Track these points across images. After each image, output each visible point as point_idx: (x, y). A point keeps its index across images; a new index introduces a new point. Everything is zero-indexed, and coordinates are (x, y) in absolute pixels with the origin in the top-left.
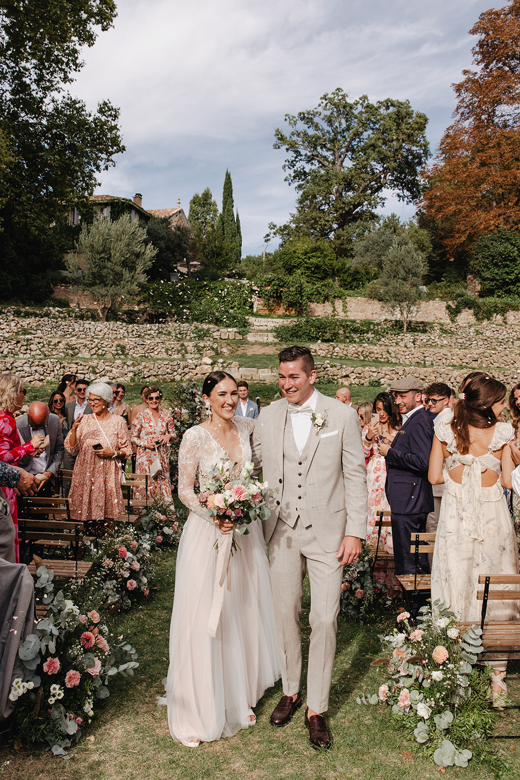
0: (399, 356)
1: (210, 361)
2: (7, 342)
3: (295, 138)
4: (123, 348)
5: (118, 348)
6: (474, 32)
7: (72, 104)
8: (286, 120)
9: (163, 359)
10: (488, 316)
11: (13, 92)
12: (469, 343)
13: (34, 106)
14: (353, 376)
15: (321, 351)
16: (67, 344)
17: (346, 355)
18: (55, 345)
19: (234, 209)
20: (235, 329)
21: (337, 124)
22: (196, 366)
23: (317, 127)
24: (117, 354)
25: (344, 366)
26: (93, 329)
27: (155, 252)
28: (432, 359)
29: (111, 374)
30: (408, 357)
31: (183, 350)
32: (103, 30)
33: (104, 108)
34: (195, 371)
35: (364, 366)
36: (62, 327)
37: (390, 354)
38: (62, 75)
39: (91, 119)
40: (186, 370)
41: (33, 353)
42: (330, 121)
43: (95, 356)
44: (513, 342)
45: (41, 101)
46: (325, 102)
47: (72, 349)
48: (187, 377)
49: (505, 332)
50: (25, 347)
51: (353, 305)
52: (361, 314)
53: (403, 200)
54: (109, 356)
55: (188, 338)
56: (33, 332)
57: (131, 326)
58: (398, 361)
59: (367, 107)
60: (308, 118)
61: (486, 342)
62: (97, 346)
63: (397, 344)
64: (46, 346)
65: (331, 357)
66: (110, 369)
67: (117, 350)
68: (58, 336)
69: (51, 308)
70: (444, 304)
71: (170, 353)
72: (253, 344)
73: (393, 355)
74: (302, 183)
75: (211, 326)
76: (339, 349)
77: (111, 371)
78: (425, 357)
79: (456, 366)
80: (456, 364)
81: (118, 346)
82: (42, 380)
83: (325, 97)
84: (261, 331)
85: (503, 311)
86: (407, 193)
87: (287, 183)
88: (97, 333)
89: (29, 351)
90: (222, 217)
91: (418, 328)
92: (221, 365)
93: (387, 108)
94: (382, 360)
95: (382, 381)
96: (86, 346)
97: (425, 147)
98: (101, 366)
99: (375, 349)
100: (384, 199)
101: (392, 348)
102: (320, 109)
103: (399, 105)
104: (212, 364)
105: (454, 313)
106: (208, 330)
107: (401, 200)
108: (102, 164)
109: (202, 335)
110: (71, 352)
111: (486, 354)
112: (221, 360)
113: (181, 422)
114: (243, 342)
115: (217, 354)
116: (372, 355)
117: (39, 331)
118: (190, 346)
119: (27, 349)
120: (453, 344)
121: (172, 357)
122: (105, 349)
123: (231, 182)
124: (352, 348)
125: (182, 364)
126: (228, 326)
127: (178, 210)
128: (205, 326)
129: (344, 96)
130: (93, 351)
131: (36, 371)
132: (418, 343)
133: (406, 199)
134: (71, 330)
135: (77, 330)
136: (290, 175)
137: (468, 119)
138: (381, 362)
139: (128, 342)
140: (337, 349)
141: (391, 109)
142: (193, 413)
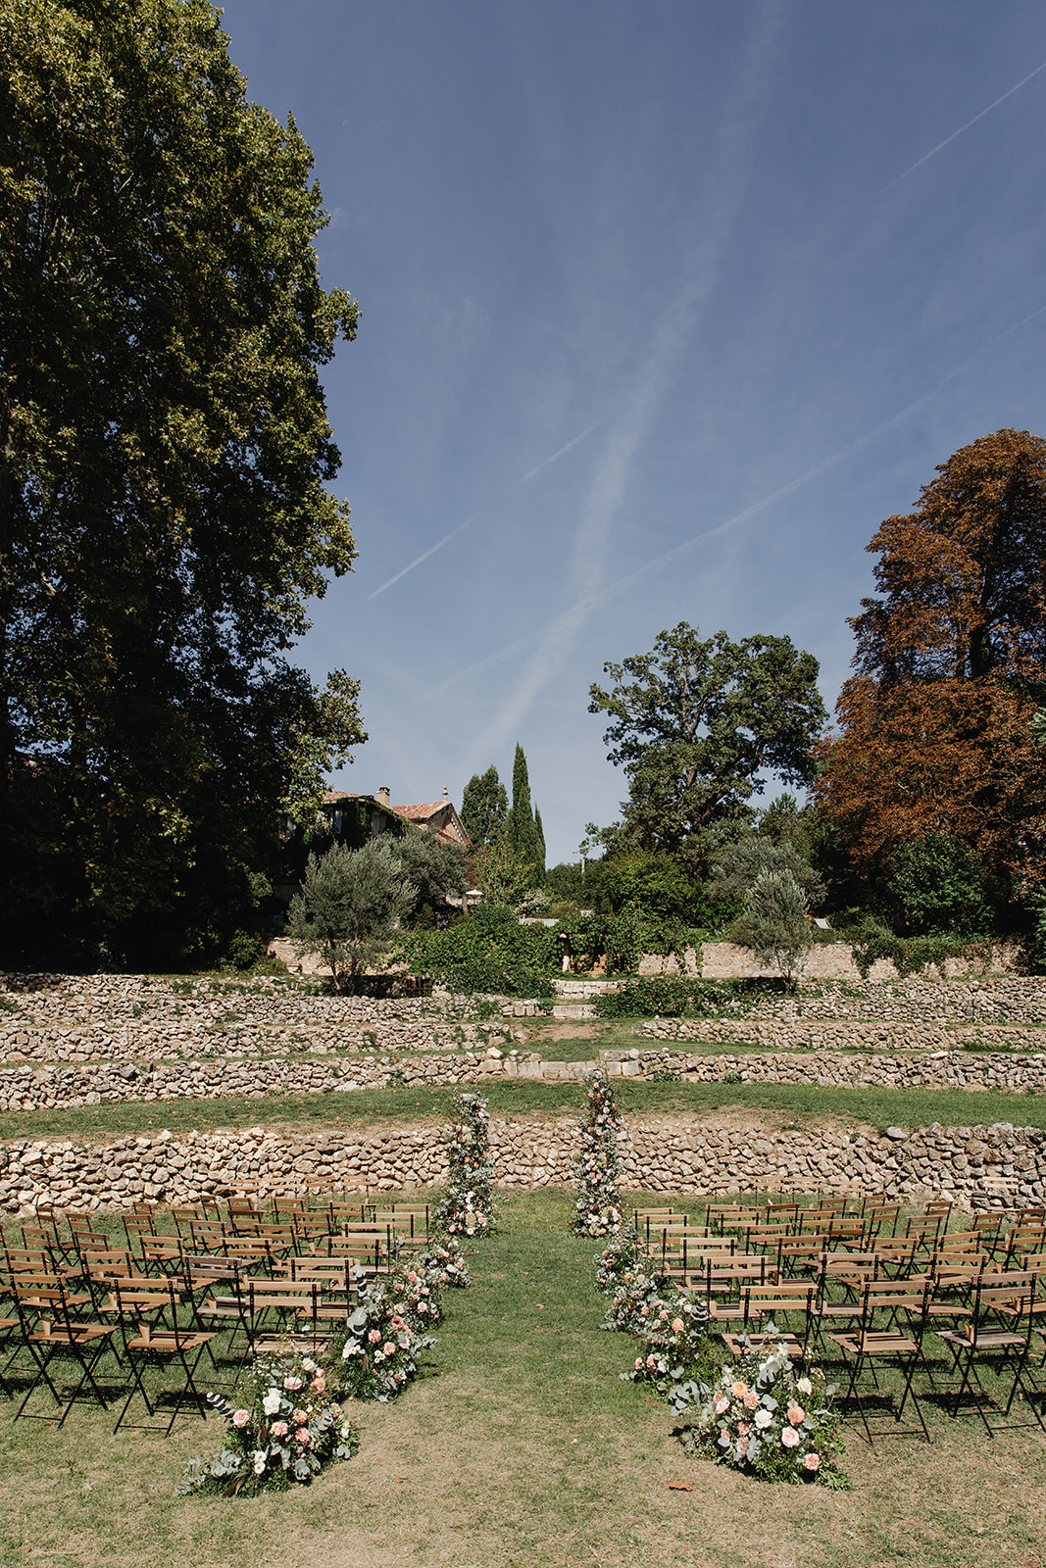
0: (773, 1035)
1: (497, 1053)
2: (210, 1034)
3: (620, 697)
4: (372, 1037)
5: (367, 1037)
6: (874, 547)
7: (291, 676)
8: (605, 670)
9: (429, 1052)
10: (916, 964)
11: (203, 661)
12: (879, 1010)
13: (234, 681)
14: (702, 1069)
15: (660, 1032)
16: (294, 1034)
17: (697, 1036)
18: (277, 1036)
19: (532, 802)
20: (535, 1001)
21: (683, 675)
22: (479, 1061)
23: (652, 678)
24: (365, 1046)
25: (689, 1055)
26: (327, 1009)
27: (415, 892)
28: (821, 1038)
29: (359, 1078)
30: (786, 1036)
31: (459, 1036)
32: (338, 575)
33: (337, 680)
34: (478, 1069)
35: (718, 1054)
36: (282, 1007)
37: (760, 1032)
38: (276, 639)
39: (317, 696)
40: (465, 1067)
41: (245, 1049)
42: (671, 671)
43: (333, 1050)
44: (943, 1009)
45: (244, 672)
46: (663, 643)
47: (301, 1041)
48: (467, 1077)
49: (937, 992)
50: (235, 1041)
51: (713, 955)
52: (725, 969)
53: (792, 783)
54: (353, 1049)
55: (466, 1016)
56: (240, 1015)
57: (382, 1001)
58: (772, 1043)
59: (727, 649)
60: (639, 667)
61: (904, 1010)
62: (335, 1035)
63: (774, 1015)
64: (264, 1038)
65: (675, 1040)
66: (357, 1069)
67: (364, 1040)
68: (276, 1021)
69: (263, 977)
70: (849, 950)
71: (440, 1041)
72: (562, 1023)
73: (765, 1033)
74: (635, 761)
75: (500, 997)
76: (685, 1026)
77: (359, 1073)
78: (811, 1035)
79: (855, 1048)
80: (857, 1045)
81: (365, 1034)
82: (265, 1089)
83: (662, 636)
84: (575, 1001)
85: (938, 958)
86: (795, 772)
87: (611, 762)
88: (333, 1013)
89: (239, 1047)
90: (514, 814)
91: (808, 989)
92: (514, 1059)
93: (758, 647)
94: (750, 1042)
95: (744, 1075)
96: (319, 1035)
97: (817, 705)
98: (346, 1066)
99: (739, 1025)
100: (763, 782)
101: (763, 1023)
102: (656, 654)
103: (775, 643)
104: (501, 1058)
105: (865, 962)
106: (496, 1003)
107: (788, 783)
108: (333, 761)
109: (487, 1011)
110: (299, 1045)
111: (898, 1029)
112: (514, 1052)
113: (462, 1144)
114: (547, 1019)
115: (509, 1040)
116: (735, 1035)
117: (251, 1015)
118: (469, 1030)
119: (237, 1044)
120: (857, 1014)
121: (443, 1048)
122: (348, 1039)
123: (524, 761)
124: (705, 1025)
125: (459, 1059)
126: (523, 997)
127: (445, 805)
128: (491, 998)
129: (691, 635)
130: (331, 1043)
131: (256, 1077)
132: (806, 1012)
133: (795, 781)
134: (295, 1011)
135: (304, 1010)
136: (615, 750)
137: (875, 667)
138: (747, 1045)
139: (380, 1027)
140: (683, 1028)
141: (764, 649)
142: (477, 1132)
